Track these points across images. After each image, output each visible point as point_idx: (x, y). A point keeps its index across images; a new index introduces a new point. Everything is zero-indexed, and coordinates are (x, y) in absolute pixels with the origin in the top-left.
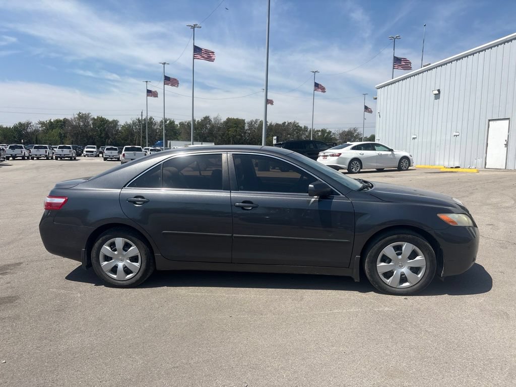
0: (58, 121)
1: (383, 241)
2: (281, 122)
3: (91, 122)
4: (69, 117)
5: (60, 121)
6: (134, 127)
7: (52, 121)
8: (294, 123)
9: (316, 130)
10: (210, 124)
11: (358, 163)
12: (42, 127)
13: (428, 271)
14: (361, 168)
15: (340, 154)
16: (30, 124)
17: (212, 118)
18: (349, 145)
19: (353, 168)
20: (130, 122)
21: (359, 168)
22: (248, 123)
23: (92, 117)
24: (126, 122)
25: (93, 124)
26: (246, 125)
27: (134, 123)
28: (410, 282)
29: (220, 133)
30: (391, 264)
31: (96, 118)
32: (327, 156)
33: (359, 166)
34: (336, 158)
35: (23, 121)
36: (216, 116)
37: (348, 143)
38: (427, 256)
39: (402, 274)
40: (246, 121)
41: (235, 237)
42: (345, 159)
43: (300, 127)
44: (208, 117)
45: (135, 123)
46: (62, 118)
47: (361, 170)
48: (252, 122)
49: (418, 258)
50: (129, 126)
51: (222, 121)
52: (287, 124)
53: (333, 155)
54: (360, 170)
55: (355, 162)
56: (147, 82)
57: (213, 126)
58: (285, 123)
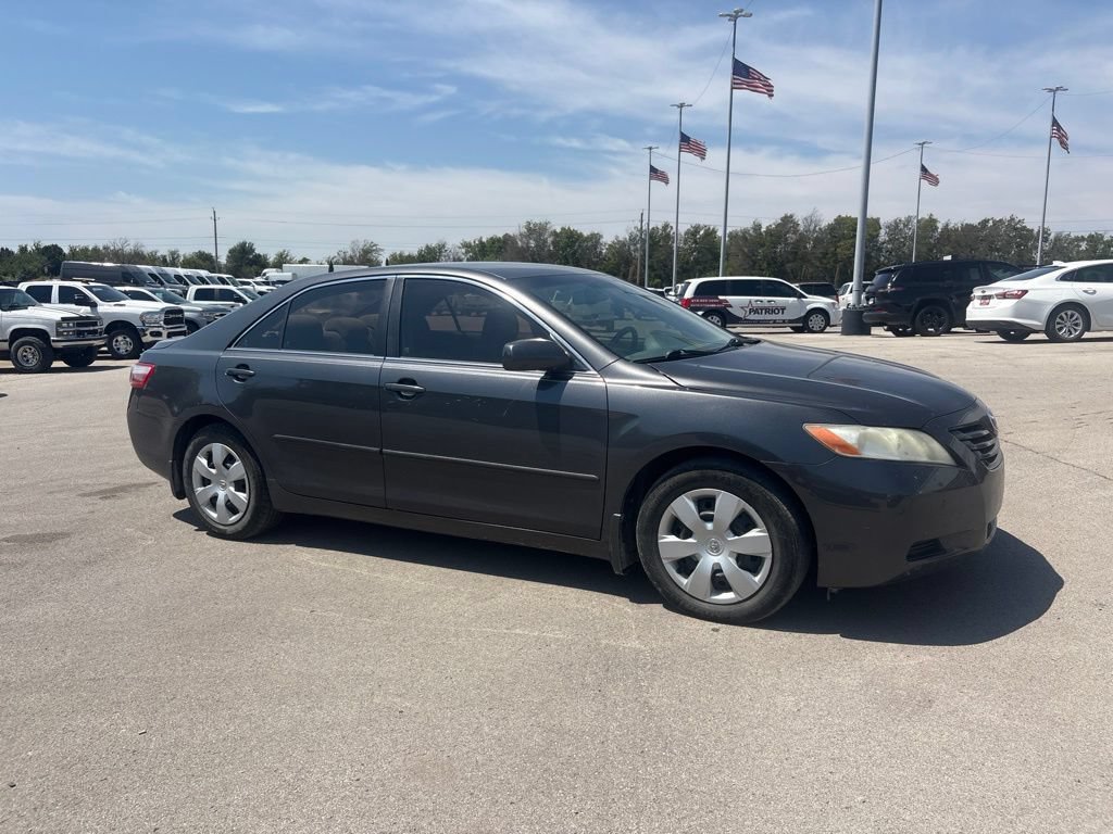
0: (493, 241)
1: (669, 483)
2: (975, 221)
3: (550, 240)
4: (513, 231)
5: (499, 240)
6: (632, 248)
7: (484, 240)
8: (1012, 219)
9: (1072, 236)
10: (795, 233)
11: (1077, 315)
12: (467, 252)
13: (776, 568)
14: (1087, 328)
15: (1025, 292)
16: (444, 246)
17: (799, 217)
18: (1057, 268)
19: (1061, 329)
20: (624, 235)
21: (1080, 328)
22: (888, 227)
23: (552, 229)
24: (617, 237)
25: (553, 242)
26: (882, 232)
27: (633, 239)
28: (736, 593)
29: (819, 252)
30: (690, 540)
31: (558, 231)
32: (990, 297)
33: (1080, 321)
34: (1011, 303)
35: (433, 244)
36: (810, 213)
37: (1056, 263)
38: (773, 529)
39: (717, 570)
40: (882, 222)
41: (387, 454)
42: (1037, 305)
43: (1028, 230)
44: (791, 216)
45: (635, 239)
46: (500, 235)
47: (1087, 335)
48: (897, 224)
49: (753, 533)
50: (623, 244)
51: (824, 224)
52: (991, 223)
53: (1004, 296)
54: (1082, 333)
55: (1069, 313)
56: (650, 148)
57: (802, 239)
58: (986, 221)
